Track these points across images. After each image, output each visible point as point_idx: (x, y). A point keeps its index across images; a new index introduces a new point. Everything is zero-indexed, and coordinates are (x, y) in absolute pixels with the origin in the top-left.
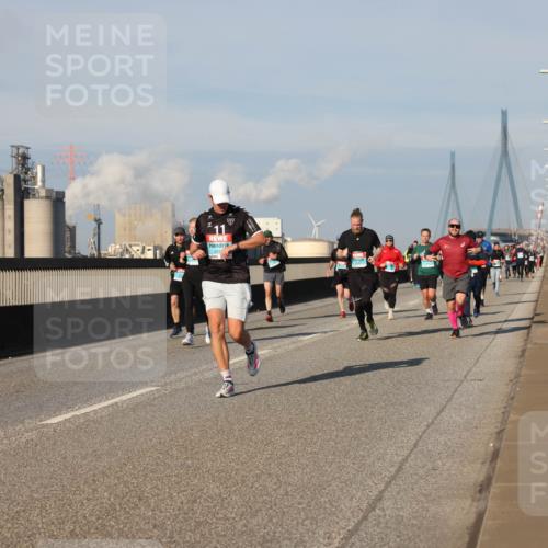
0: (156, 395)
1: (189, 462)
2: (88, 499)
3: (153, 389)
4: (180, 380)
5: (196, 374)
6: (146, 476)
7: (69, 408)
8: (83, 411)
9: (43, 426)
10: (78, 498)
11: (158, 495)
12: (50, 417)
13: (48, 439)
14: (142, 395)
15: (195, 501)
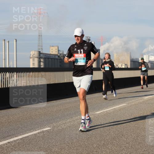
0: (126, 106)
1: (136, 125)
2: (108, 135)
3: (125, 104)
4: (133, 102)
5: (137, 100)
6: (124, 129)
7: (102, 109)
8: (106, 110)
9: (95, 114)
10: (105, 134)
11: (127, 134)
12: (97, 112)
13: (96, 118)
14: (122, 106)
15: (138, 137)
